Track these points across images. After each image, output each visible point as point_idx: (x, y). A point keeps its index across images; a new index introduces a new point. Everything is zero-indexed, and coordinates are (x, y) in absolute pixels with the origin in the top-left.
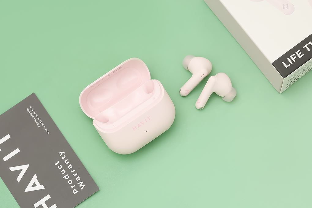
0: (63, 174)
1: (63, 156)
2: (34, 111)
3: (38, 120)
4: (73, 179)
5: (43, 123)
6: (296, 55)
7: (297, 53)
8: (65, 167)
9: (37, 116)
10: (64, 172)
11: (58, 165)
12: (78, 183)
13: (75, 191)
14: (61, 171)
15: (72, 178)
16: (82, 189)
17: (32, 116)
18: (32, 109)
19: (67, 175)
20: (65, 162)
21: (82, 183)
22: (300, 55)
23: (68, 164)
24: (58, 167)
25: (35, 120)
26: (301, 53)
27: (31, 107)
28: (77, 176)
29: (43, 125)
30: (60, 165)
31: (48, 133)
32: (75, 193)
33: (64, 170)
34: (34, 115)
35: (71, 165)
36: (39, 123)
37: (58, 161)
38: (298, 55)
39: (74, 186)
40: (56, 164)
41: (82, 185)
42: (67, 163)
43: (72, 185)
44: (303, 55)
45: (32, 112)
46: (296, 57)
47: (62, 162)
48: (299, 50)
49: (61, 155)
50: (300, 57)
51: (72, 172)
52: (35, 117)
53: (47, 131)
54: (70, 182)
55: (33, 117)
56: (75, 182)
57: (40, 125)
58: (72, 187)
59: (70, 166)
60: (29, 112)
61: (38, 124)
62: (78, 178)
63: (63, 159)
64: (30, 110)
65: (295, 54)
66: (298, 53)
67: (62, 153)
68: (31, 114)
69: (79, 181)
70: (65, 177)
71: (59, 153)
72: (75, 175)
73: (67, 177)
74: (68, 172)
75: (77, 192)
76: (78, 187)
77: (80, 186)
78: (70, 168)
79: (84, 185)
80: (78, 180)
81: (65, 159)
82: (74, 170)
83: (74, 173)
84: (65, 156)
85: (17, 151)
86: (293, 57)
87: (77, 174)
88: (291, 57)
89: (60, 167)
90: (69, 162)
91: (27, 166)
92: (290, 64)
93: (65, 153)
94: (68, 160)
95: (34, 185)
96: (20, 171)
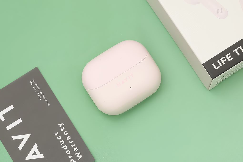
0: (62, 144)
1: (62, 127)
2: (36, 84)
3: (39, 93)
4: (71, 149)
5: (44, 96)
6: (226, 58)
7: (226, 56)
8: (64, 138)
9: (39, 89)
10: (62, 142)
11: (58, 135)
12: (76, 154)
14: (60, 142)
16: (79, 159)
17: (35, 88)
18: (35, 82)
19: (65, 146)
20: (64, 133)
21: (79, 153)
22: (230, 58)
23: (67, 136)
24: (58, 137)
25: (37, 93)
26: (230, 56)
27: (33, 80)
28: (74, 147)
29: (44, 98)
30: (59, 136)
31: (49, 105)
33: (62, 141)
34: (36, 87)
35: (69, 136)
36: (40, 95)
37: (57, 132)
38: (228, 58)
39: (72, 156)
40: (56, 135)
41: (79, 156)
42: (65, 135)
43: (70, 155)
44: (232, 58)
45: (34, 85)
46: (225, 60)
47: (61, 134)
48: (229, 54)
49: (60, 127)
50: (229, 60)
51: (70, 143)
52: (37, 89)
53: (48, 103)
54: (68, 152)
55: (35, 90)
56: (73, 153)
57: (42, 97)
58: (70, 157)
59: (69, 138)
60: (32, 85)
61: (40, 97)
62: (76, 149)
63: (62, 130)
64: (33, 83)
66: (228, 56)
67: (61, 124)
68: (34, 87)
69: (77, 152)
70: (63, 147)
71: (59, 125)
72: (72, 146)
73: (65, 147)
74: (66, 142)
76: (75, 158)
77: (78, 156)
78: (68, 140)
79: (81, 156)
80: (75, 151)
81: (64, 131)
82: (72, 142)
83: (72, 144)
84: (64, 127)
85: (20, 121)
86: (223, 60)
87: (74, 145)
88: (221, 59)
89: (59, 138)
90: (67, 134)
91: (29, 135)
92: (220, 66)
93: (63, 125)
94: (66, 131)
95: (35, 154)
96: (22, 140)
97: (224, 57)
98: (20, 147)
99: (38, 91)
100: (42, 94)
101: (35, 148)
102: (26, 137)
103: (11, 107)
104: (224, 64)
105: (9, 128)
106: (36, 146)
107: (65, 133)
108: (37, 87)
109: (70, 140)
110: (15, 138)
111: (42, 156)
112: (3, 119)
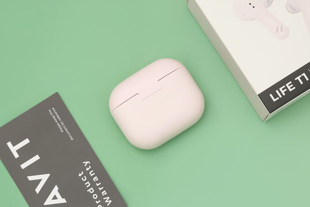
0: (87, 187)
1: (88, 166)
2: (56, 114)
3: (60, 124)
4: (99, 193)
5: (66, 127)
6: (286, 88)
7: (287, 85)
8: (90, 179)
9: (60, 119)
10: (88, 184)
11: (82, 176)
12: (104, 199)
14: (86, 184)
15: (97, 191)
16: (108, 205)
17: (54, 118)
18: (55, 111)
19: (92, 189)
20: (90, 173)
21: (108, 198)
22: (291, 88)
23: (94, 176)
24: (82, 178)
25: (58, 124)
26: (292, 85)
27: (53, 109)
28: (102, 190)
29: (66, 130)
30: (85, 177)
31: (72, 139)
33: (88, 183)
34: (56, 117)
35: (96, 177)
36: (62, 127)
37: (82, 172)
38: (289, 87)
39: (100, 201)
40: (80, 175)
41: (108, 201)
42: (92, 175)
43: (97, 200)
44: (294, 88)
45: (54, 114)
46: (286, 90)
47: (86, 174)
48: (291, 82)
49: (85, 165)
50: (291, 90)
51: (98, 185)
52: (58, 120)
53: (71, 136)
54: (95, 196)
55: (56, 120)
56: (101, 197)
57: (63, 129)
58: (97, 202)
59: (96, 179)
60: (51, 114)
61: (61, 128)
62: (104, 193)
63: (87, 169)
64: (52, 111)
65: (286, 86)
66: (289, 85)
67: (87, 163)
68: (54, 117)
69: (105, 196)
70: (89, 190)
71: (84, 163)
72: (100, 189)
73: (91, 191)
74: (93, 185)
76: (103, 203)
77: (106, 202)
78: (95, 181)
79: (110, 201)
80: (103, 195)
81: (90, 170)
82: (100, 184)
83: (100, 186)
84: (90, 166)
85: (37, 158)
86: (283, 89)
87: (103, 188)
88: (281, 89)
89: (84, 179)
90: (94, 174)
91: (48, 176)
92: (279, 97)
93: (89, 163)
94: (92, 171)
95: (55, 198)
96: (40, 180)
97: (284, 86)
98: (38, 190)
99: (59, 122)
100: (64, 126)
101: (55, 191)
102: (44, 178)
103: (26, 141)
104: (284, 94)
105: (24, 166)
106: (56, 188)
107: (92, 173)
108: (58, 116)
109: (98, 182)
110: (31, 178)
111: (64, 201)
112: (16, 156)
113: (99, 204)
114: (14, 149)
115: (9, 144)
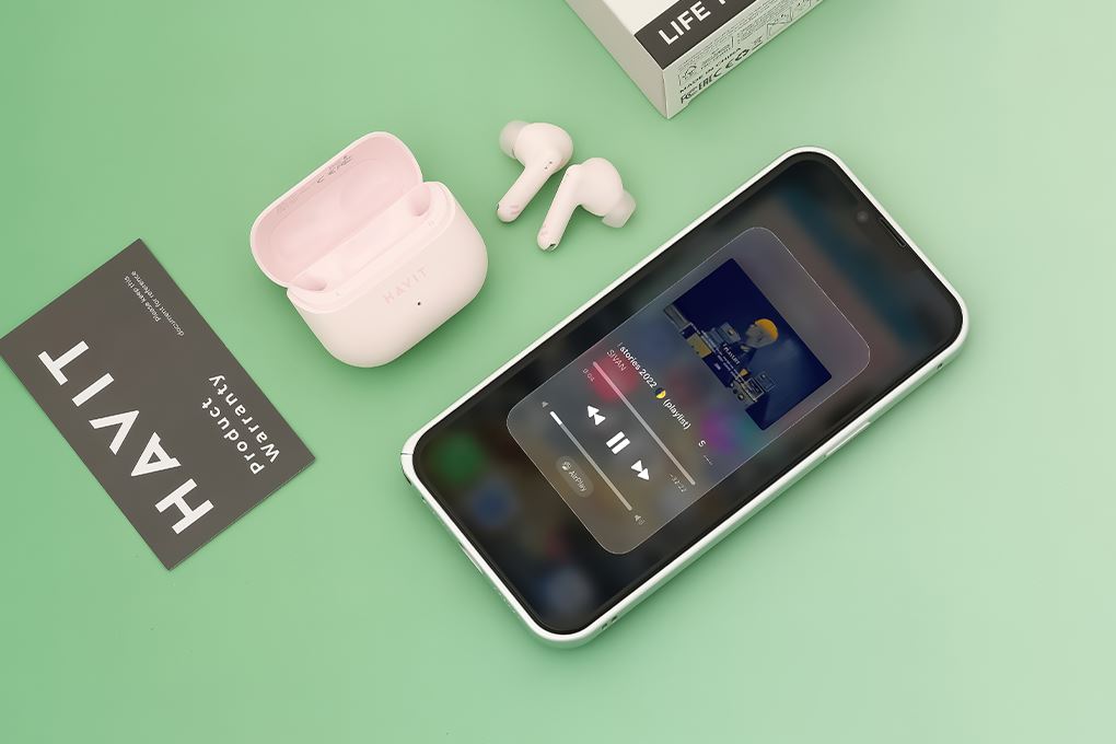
0: (223, 428)
1: (220, 386)
2: (142, 284)
3: (153, 304)
4: (250, 438)
5: (166, 310)
8: (228, 411)
9: (150, 294)
10: (225, 423)
11: (211, 407)
12: (262, 449)
13: (255, 468)
14: (219, 423)
15: (246, 435)
16: (272, 460)
17: (139, 294)
18: (137, 278)
19: (234, 431)
20: (227, 399)
21: (272, 446)
23: (236, 405)
24: (211, 412)
25: (147, 305)
27: (134, 273)
28: (257, 432)
29: (167, 315)
30: (216, 408)
31: (181, 333)
32: (255, 472)
33: (224, 420)
34: (142, 291)
35: (241, 406)
36: (156, 310)
37: (210, 399)
39: (253, 455)
40: (205, 406)
41: (272, 452)
42: (231, 403)
43: (248, 453)
45: (137, 285)
47: (220, 401)
49: (215, 384)
51: (246, 422)
52: (146, 296)
53: (177, 328)
54: (242, 446)
55: (141, 297)
56: (254, 446)
57: (160, 314)
58: (248, 458)
59: (240, 410)
60: (131, 285)
61: (155, 314)
62: (261, 437)
63: (221, 392)
64: (133, 280)
67: (218, 378)
68: (136, 290)
69: (265, 443)
70: (229, 435)
71: (211, 379)
72: (252, 430)
73: (233, 435)
74: (236, 422)
75: (260, 468)
76: (261, 458)
77: (268, 454)
78: (239, 414)
79: (277, 452)
80: (261, 442)
81: (226, 393)
82: (251, 419)
83: (251, 424)
84: (225, 385)
85: (107, 380)
87: (257, 427)
89: (215, 412)
90: (236, 400)
91: (134, 415)
93: (224, 378)
94: (231, 395)
95: (154, 459)
96: (117, 427)
98: (115, 446)
99: (149, 300)
100: (160, 307)
101: (154, 444)
102: (127, 420)
103: (82, 347)
105: (79, 400)
106: (155, 439)
107: (231, 399)
108: (146, 289)
109: (245, 416)
110: (97, 424)
111: (174, 463)
112: (62, 379)
113: (252, 461)
114: (55, 367)
115: (44, 357)
